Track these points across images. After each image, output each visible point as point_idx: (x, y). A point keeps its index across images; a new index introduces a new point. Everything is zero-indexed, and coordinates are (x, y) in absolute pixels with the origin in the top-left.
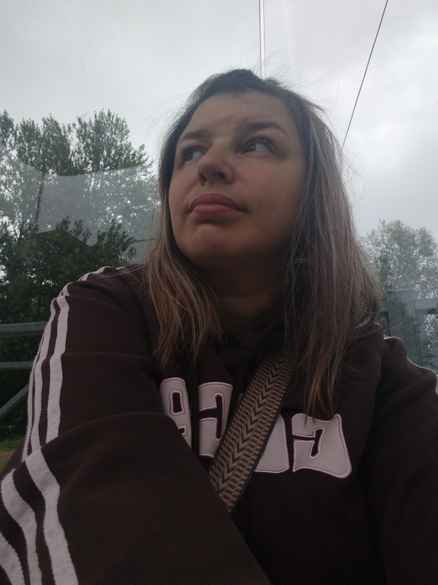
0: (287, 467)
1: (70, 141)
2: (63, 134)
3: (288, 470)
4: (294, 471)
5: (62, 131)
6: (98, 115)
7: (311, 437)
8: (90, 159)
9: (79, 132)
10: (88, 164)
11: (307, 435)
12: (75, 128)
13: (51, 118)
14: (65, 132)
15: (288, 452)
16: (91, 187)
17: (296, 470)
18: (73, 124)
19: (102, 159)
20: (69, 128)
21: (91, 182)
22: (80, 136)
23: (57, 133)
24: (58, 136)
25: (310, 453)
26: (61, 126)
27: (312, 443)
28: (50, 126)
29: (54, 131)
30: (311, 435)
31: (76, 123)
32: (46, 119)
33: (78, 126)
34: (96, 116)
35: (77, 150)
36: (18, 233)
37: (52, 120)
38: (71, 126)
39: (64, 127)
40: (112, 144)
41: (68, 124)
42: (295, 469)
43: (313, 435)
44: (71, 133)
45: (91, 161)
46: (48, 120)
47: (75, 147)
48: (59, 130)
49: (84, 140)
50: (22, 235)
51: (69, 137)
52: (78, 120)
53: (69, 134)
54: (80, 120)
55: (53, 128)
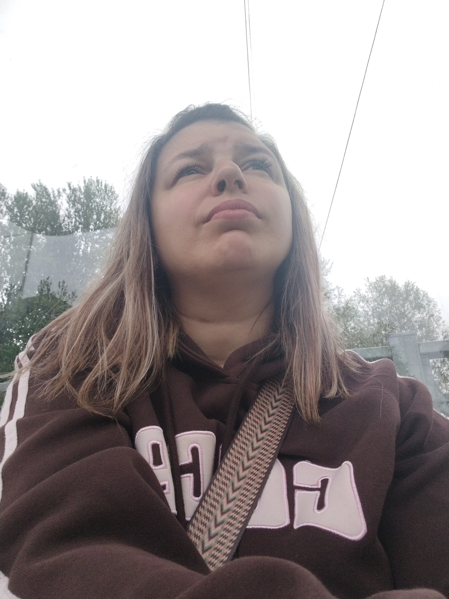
0: (287, 522)
1: (60, 206)
2: (53, 199)
3: (288, 526)
4: (296, 527)
5: (52, 196)
6: (87, 181)
7: (315, 487)
8: (80, 223)
9: (69, 197)
10: (78, 228)
11: (311, 485)
12: (65, 193)
13: (40, 183)
14: (55, 198)
15: (288, 504)
16: (81, 250)
17: (298, 527)
18: (63, 189)
19: (92, 223)
20: (59, 192)
21: (80, 246)
22: (70, 201)
23: (46, 198)
24: (48, 201)
25: (316, 507)
26: (50, 191)
27: (317, 495)
28: (40, 191)
29: (43, 196)
30: (315, 485)
31: (66, 189)
32: (36, 184)
33: (68, 191)
34: (85, 181)
35: (67, 214)
36: (5, 298)
37: (41, 186)
38: (61, 190)
39: (53, 191)
40: (102, 209)
41: (58, 188)
42: (297, 525)
43: (317, 484)
44: (61, 197)
45: (80, 226)
46: (38, 185)
47: (65, 212)
48: (49, 195)
49: (74, 205)
50: (9, 301)
51: (59, 202)
52: (68, 185)
53: (59, 198)
54: (69, 185)
55: (43, 193)
